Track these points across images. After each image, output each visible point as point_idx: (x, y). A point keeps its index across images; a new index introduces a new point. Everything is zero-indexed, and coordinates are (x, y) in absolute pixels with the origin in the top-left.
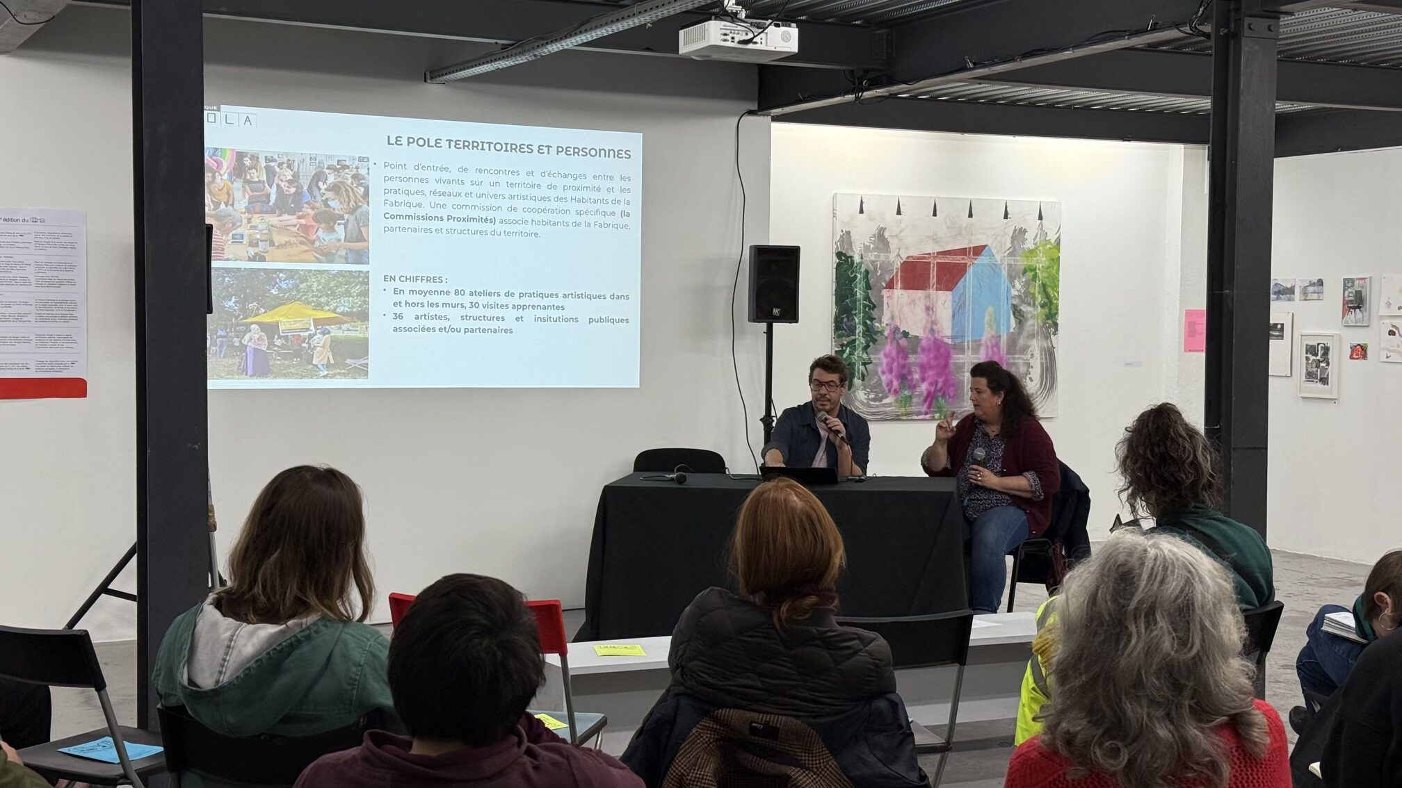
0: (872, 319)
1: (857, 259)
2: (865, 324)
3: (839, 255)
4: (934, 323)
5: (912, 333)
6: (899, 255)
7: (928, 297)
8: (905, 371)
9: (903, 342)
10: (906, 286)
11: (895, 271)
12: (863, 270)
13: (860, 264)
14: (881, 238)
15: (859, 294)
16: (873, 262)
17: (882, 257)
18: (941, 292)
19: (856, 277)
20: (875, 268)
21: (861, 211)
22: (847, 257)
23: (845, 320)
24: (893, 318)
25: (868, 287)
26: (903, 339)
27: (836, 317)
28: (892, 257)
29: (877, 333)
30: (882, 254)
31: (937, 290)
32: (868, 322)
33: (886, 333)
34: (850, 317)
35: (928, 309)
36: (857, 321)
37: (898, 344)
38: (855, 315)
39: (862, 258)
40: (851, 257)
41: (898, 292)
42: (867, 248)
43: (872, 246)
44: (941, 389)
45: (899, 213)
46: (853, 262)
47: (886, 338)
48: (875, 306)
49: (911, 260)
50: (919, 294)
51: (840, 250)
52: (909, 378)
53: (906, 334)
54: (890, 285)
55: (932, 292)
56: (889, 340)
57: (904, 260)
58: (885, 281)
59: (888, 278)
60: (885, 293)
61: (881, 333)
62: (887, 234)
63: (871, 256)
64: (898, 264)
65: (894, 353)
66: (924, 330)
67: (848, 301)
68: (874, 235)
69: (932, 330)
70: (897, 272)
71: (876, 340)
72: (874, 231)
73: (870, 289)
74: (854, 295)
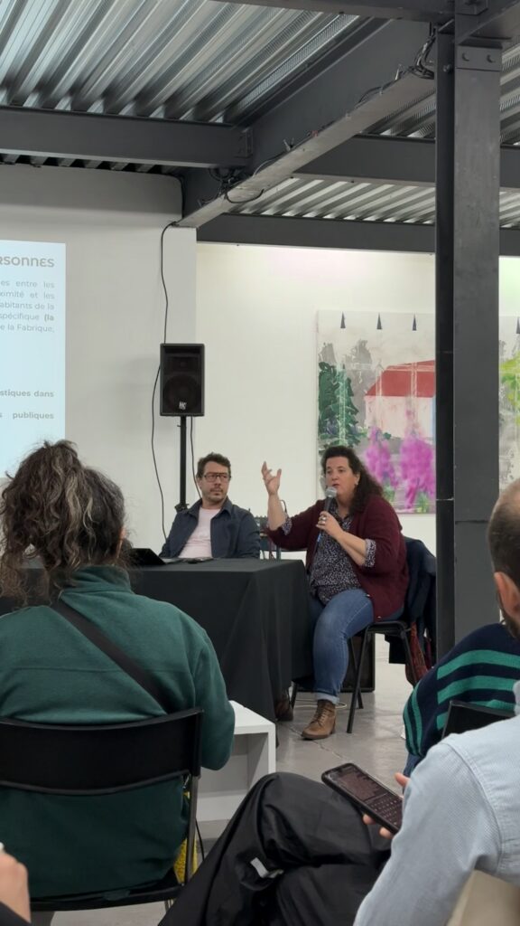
0: (355, 423)
1: (339, 369)
2: (347, 427)
3: (322, 365)
4: (415, 426)
5: (394, 434)
6: (380, 365)
7: (409, 403)
8: (387, 469)
9: (385, 443)
10: (388, 393)
11: (376, 380)
12: (345, 379)
13: (343, 373)
14: (362, 350)
15: (342, 400)
16: (355, 372)
17: (364, 367)
18: (422, 399)
19: (338, 385)
20: (357, 377)
21: (343, 326)
22: (330, 367)
23: (329, 423)
24: (375, 421)
25: (350, 393)
26: (386, 440)
27: (320, 421)
28: (373, 367)
29: (359, 435)
30: (363, 364)
31: (418, 396)
32: (351, 425)
33: (368, 435)
34: (333, 420)
35: (409, 413)
36: (340, 424)
37: (380, 445)
38: (338, 418)
39: (344, 367)
40: (333, 367)
41: (380, 399)
42: (349, 359)
43: (354, 357)
44: (423, 485)
45: (379, 327)
46: (335, 372)
47: (369, 439)
48: (357, 411)
49: (392, 370)
50: (399, 400)
51: (322, 360)
52: (392, 475)
53: (388, 436)
54: (372, 392)
55: (413, 398)
56: (371, 442)
57: (385, 369)
58: (366, 388)
59: (369, 386)
60: (367, 399)
61: (364, 435)
62: (368, 347)
63: (353, 366)
64: (379, 373)
65: (376, 453)
66: (406, 433)
67: (331, 406)
68: (356, 348)
69: (413, 432)
70: (379, 381)
71: (359, 441)
72: (355, 343)
73: (353, 395)
74: (336, 401)
